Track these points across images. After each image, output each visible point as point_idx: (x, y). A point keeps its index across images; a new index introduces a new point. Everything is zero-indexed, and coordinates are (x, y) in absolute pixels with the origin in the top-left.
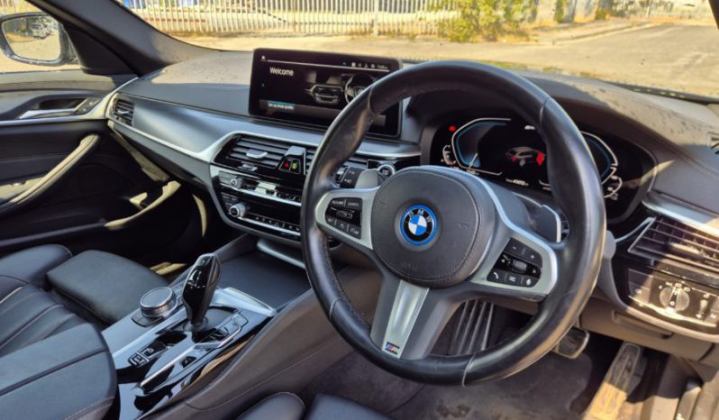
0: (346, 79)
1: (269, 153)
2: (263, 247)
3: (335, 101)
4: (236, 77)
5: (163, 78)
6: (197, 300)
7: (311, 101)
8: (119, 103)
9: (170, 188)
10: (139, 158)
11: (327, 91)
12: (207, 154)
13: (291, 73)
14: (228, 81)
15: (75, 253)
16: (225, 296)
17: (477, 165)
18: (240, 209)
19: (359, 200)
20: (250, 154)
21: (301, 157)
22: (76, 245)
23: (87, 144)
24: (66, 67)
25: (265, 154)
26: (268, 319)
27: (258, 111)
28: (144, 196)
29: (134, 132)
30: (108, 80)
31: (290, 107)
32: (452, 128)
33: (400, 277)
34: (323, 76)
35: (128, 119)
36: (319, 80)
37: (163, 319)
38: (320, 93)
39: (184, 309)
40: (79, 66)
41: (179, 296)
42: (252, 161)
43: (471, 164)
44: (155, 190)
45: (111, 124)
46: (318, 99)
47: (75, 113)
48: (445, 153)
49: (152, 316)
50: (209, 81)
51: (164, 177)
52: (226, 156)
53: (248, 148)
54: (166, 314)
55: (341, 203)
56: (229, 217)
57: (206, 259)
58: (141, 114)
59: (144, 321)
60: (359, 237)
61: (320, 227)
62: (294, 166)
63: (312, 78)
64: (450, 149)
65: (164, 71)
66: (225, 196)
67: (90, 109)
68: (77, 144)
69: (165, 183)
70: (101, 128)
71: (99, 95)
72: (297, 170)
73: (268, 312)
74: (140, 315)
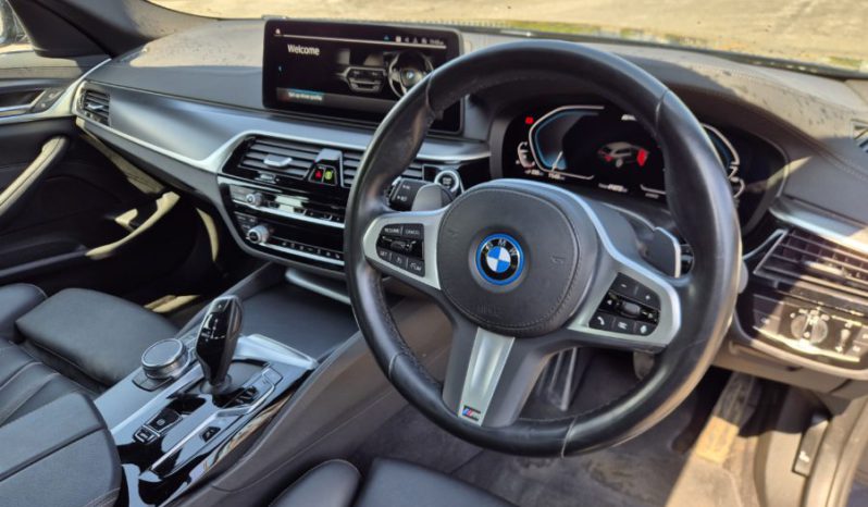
0: (389, 59)
1: (294, 159)
2: (292, 277)
3: (376, 89)
4: (242, 57)
5: (145, 58)
6: (214, 353)
7: (344, 88)
8: (88, 94)
9: (166, 202)
10: (123, 165)
11: (365, 75)
12: (213, 161)
13: (316, 51)
14: (234, 61)
15: (51, 292)
16: (251, 345)
17: (562, 167)
18: (261, 232)
19: (419, 227)
20: (268, 161)
21: (335, 164)
22: (50, 282)
23: (50, 150)
24: (14, 48)
25: (288, 161)
26: (308, 373)
27: (275, 104)
28: (133, 214)
29: (112, 133)
30: (72, 63)
31: (317, 97)
32: (528, 120)
33: (477, 325)
34: (359, 55)
35: (103, 116)
36: (353, 61)
37: (173, 380)
38: (358, 77)
39: (198, 366)
40: (30, 47)
41: (192, 348)
42: (271, 169)
43: (554, 166)
44: (146, 205)
45: (80, 122)
46: (354, 87)
47: (32, 111)
48: (521, 152)
49: (159, 377)
50: (208, 62)
51: (158, 188)
52: (237, 164)
53: (266, 153)
54: (176, 374)
55: (396, 231)
56: (248, 243)
57: (223, 303)
58: (120, 108)
59: (150, 384)
60: (422, 274)
61: (370, 262)
62: (328, 175)
63: (345, 57)
64: (528, 148)
65: (145, 49)
66: (240, 216)
67: (50, 105)
68: (38, 152)
69: (160, 196)
70: (67, 128)
71: (62, 84)
72: (332, 180)
73: (307, 363)
74: (143, 377)
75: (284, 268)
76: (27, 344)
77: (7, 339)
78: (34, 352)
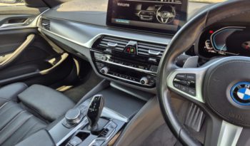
0: (157, 8)
1: (119, 44)
2: (112, 85)
3: (151, 19)
4: (96, 8)
5: (61, 8)
7: (138, 19)
8: (43, 20)
9: (64, 56)
10: (52, 44)
11: (147, 14)
12: (88, 44)
13: (128, 5)
14: (92, 9)
15: (29, 85)
17: (225, 49)
18: (106, 69)
19: (194, 75)
20: (109, 44)
21: (135, 46)
23: (30, 38)
24: (18, 4)
25: (116, 45)
27: (111, 24)
28: (54, 59)
29: (50, 33)
30: (37, 9)
31: (127, 22)
32: (211, 32)
34: (145, 6)
35: (47, 27)
36: (143, 9)
37: (77, 124)
38: (143, 15)
40: (24, 4)
41: (85, 113)
42: (110, 47)
43: (221, 49)
44: (58, 57)
45: (39, 29)
46: (142, 18)
47: (24, 25)
49: (72, 124)
50: (84, 10)
51: (62, 51)
52: (97, 45)
53: (108, 42)
54: (78, 121)
55: (183, 76)
57: (97, 97)
58: (53, 25)
59: (68, 126)
60: (195, 95)
61: (169, 88)
62: (132, 50)
63: (139, 7)
65: (61, 5)
66: (98, 64)
67: (30, 23)
68: (26, 39)
69: (62, 54)
70: (35, 31)
71: (34, 16)
73: (125, 120)
74: (66, 122)
75: (109, 82)
76: (21, 103)
77: (14, 101)
78: (24, 106)
